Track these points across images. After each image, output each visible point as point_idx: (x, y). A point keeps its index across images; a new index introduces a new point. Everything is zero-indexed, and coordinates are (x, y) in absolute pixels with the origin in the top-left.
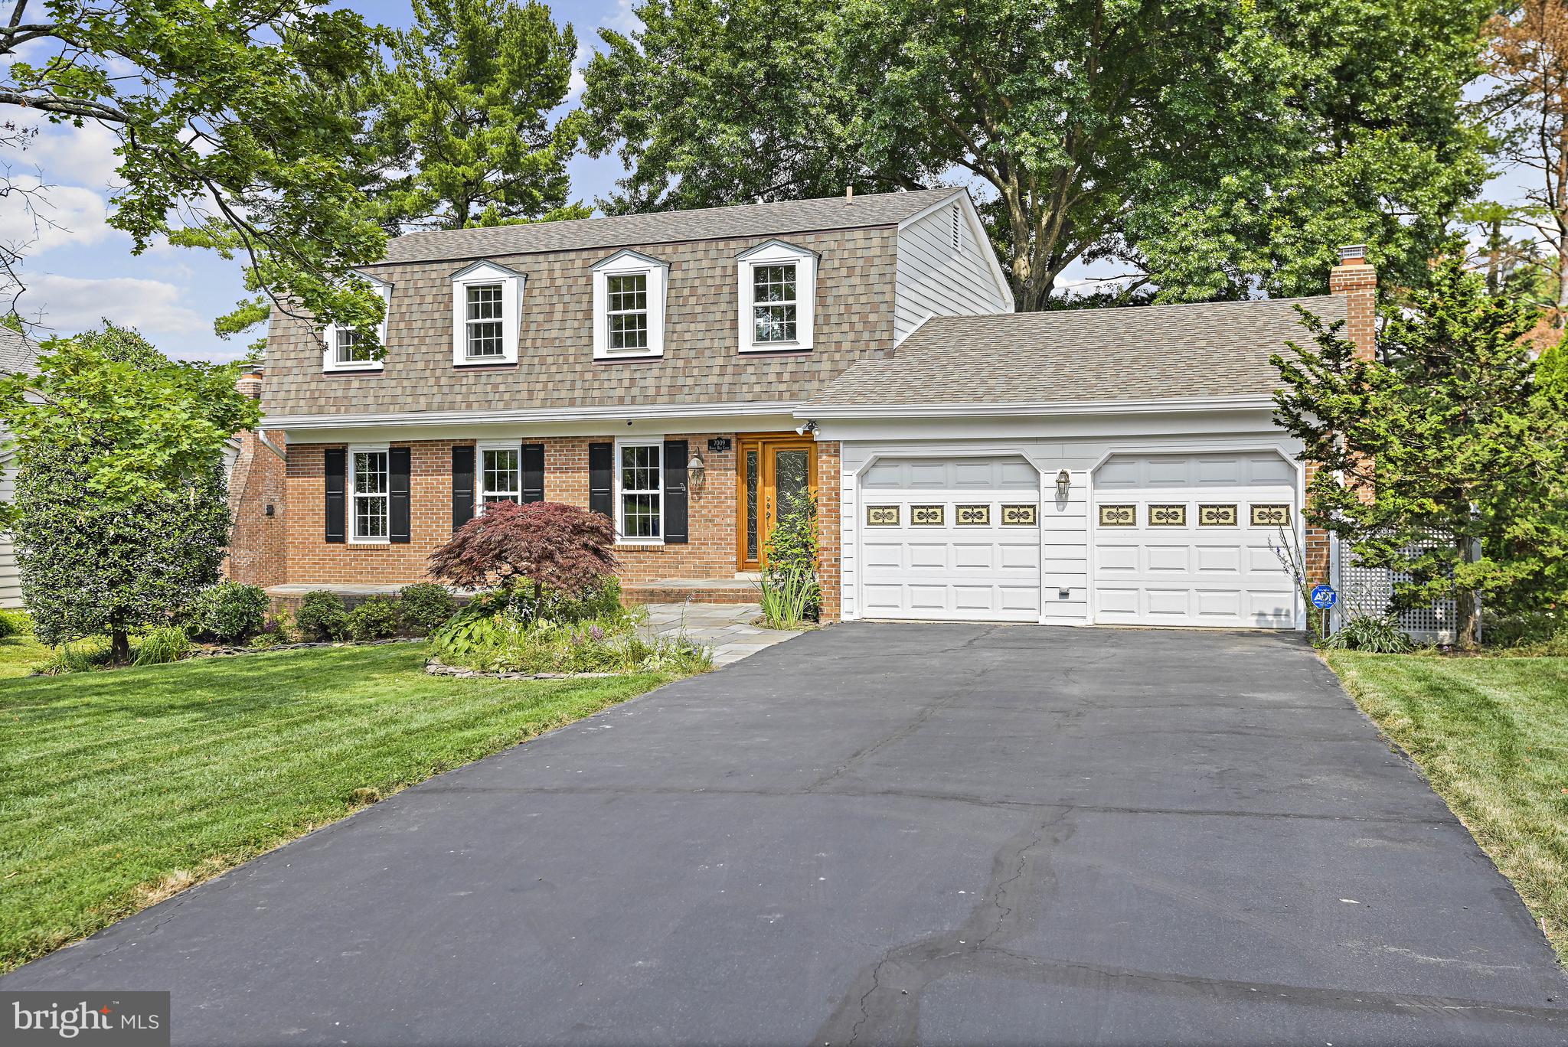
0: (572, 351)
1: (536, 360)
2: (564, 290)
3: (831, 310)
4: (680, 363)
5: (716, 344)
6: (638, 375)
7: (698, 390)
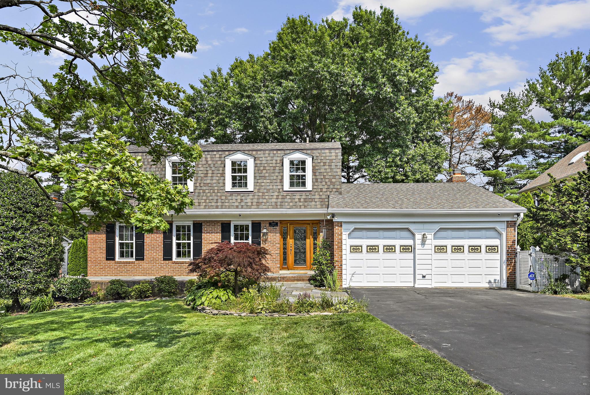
0: (216, 188)
1: (201, 191)
2: (212, 166)
3: (318, 177)
4: (261, 194)
5: (274, 187)
6: (243, 198)
7: (268, 204)
